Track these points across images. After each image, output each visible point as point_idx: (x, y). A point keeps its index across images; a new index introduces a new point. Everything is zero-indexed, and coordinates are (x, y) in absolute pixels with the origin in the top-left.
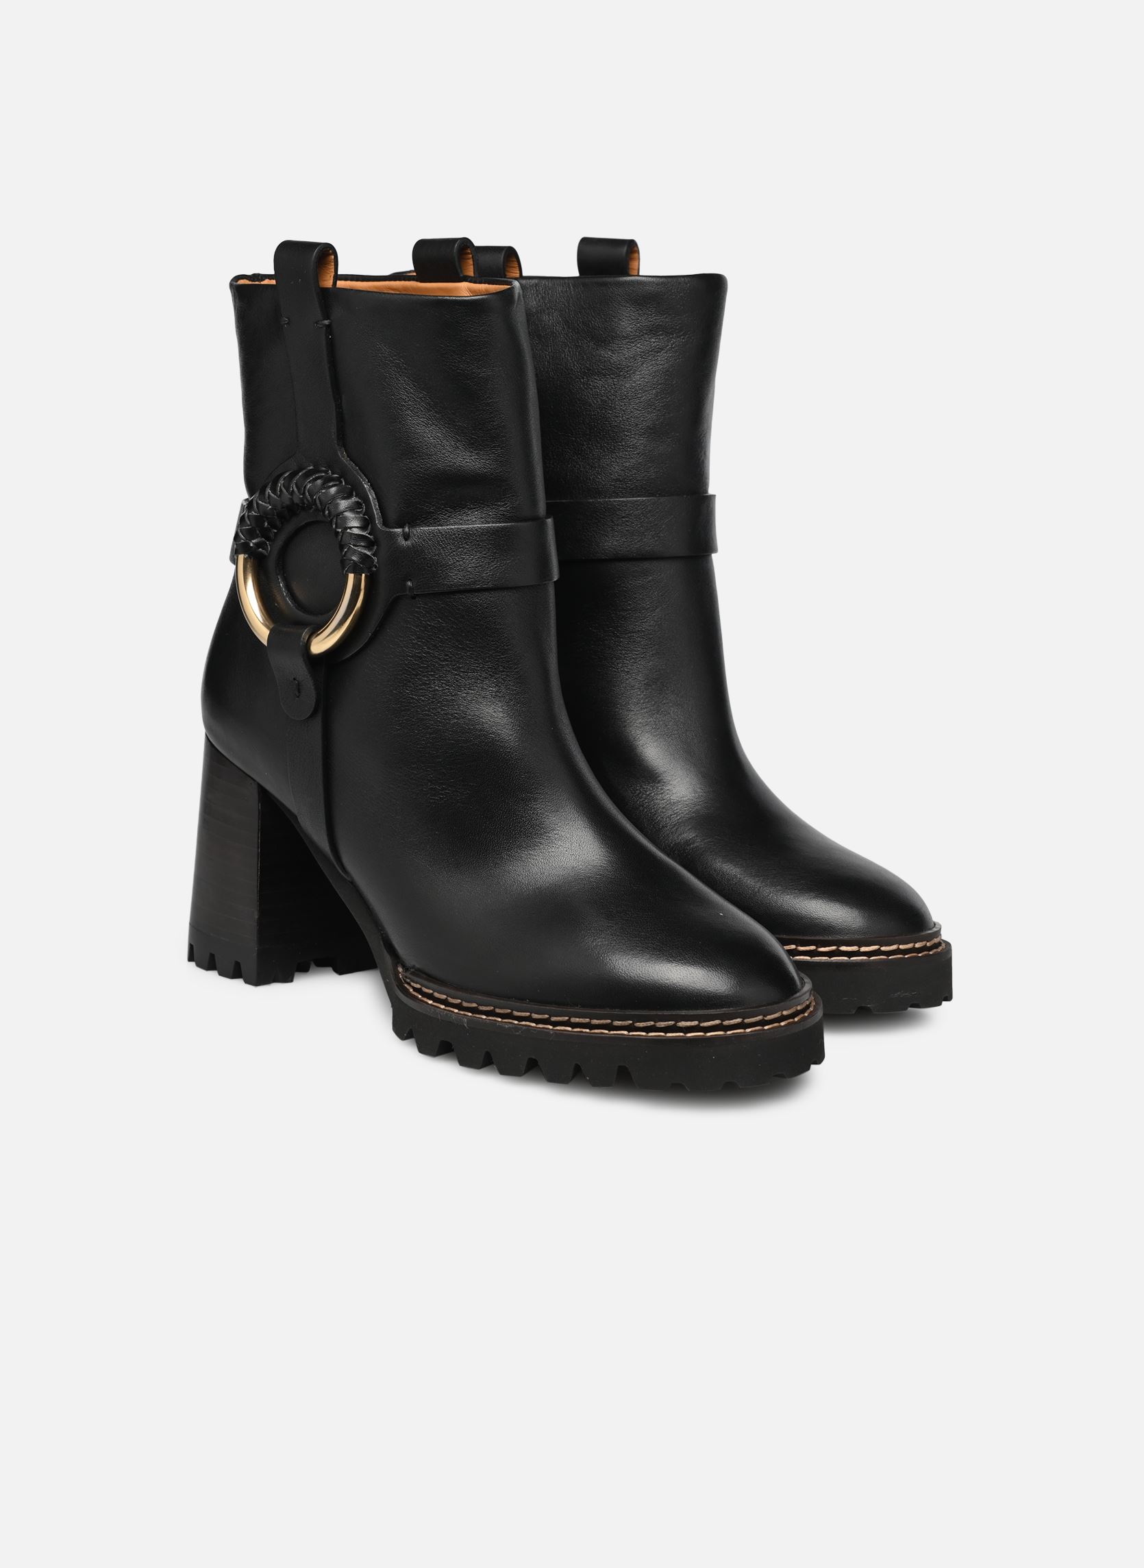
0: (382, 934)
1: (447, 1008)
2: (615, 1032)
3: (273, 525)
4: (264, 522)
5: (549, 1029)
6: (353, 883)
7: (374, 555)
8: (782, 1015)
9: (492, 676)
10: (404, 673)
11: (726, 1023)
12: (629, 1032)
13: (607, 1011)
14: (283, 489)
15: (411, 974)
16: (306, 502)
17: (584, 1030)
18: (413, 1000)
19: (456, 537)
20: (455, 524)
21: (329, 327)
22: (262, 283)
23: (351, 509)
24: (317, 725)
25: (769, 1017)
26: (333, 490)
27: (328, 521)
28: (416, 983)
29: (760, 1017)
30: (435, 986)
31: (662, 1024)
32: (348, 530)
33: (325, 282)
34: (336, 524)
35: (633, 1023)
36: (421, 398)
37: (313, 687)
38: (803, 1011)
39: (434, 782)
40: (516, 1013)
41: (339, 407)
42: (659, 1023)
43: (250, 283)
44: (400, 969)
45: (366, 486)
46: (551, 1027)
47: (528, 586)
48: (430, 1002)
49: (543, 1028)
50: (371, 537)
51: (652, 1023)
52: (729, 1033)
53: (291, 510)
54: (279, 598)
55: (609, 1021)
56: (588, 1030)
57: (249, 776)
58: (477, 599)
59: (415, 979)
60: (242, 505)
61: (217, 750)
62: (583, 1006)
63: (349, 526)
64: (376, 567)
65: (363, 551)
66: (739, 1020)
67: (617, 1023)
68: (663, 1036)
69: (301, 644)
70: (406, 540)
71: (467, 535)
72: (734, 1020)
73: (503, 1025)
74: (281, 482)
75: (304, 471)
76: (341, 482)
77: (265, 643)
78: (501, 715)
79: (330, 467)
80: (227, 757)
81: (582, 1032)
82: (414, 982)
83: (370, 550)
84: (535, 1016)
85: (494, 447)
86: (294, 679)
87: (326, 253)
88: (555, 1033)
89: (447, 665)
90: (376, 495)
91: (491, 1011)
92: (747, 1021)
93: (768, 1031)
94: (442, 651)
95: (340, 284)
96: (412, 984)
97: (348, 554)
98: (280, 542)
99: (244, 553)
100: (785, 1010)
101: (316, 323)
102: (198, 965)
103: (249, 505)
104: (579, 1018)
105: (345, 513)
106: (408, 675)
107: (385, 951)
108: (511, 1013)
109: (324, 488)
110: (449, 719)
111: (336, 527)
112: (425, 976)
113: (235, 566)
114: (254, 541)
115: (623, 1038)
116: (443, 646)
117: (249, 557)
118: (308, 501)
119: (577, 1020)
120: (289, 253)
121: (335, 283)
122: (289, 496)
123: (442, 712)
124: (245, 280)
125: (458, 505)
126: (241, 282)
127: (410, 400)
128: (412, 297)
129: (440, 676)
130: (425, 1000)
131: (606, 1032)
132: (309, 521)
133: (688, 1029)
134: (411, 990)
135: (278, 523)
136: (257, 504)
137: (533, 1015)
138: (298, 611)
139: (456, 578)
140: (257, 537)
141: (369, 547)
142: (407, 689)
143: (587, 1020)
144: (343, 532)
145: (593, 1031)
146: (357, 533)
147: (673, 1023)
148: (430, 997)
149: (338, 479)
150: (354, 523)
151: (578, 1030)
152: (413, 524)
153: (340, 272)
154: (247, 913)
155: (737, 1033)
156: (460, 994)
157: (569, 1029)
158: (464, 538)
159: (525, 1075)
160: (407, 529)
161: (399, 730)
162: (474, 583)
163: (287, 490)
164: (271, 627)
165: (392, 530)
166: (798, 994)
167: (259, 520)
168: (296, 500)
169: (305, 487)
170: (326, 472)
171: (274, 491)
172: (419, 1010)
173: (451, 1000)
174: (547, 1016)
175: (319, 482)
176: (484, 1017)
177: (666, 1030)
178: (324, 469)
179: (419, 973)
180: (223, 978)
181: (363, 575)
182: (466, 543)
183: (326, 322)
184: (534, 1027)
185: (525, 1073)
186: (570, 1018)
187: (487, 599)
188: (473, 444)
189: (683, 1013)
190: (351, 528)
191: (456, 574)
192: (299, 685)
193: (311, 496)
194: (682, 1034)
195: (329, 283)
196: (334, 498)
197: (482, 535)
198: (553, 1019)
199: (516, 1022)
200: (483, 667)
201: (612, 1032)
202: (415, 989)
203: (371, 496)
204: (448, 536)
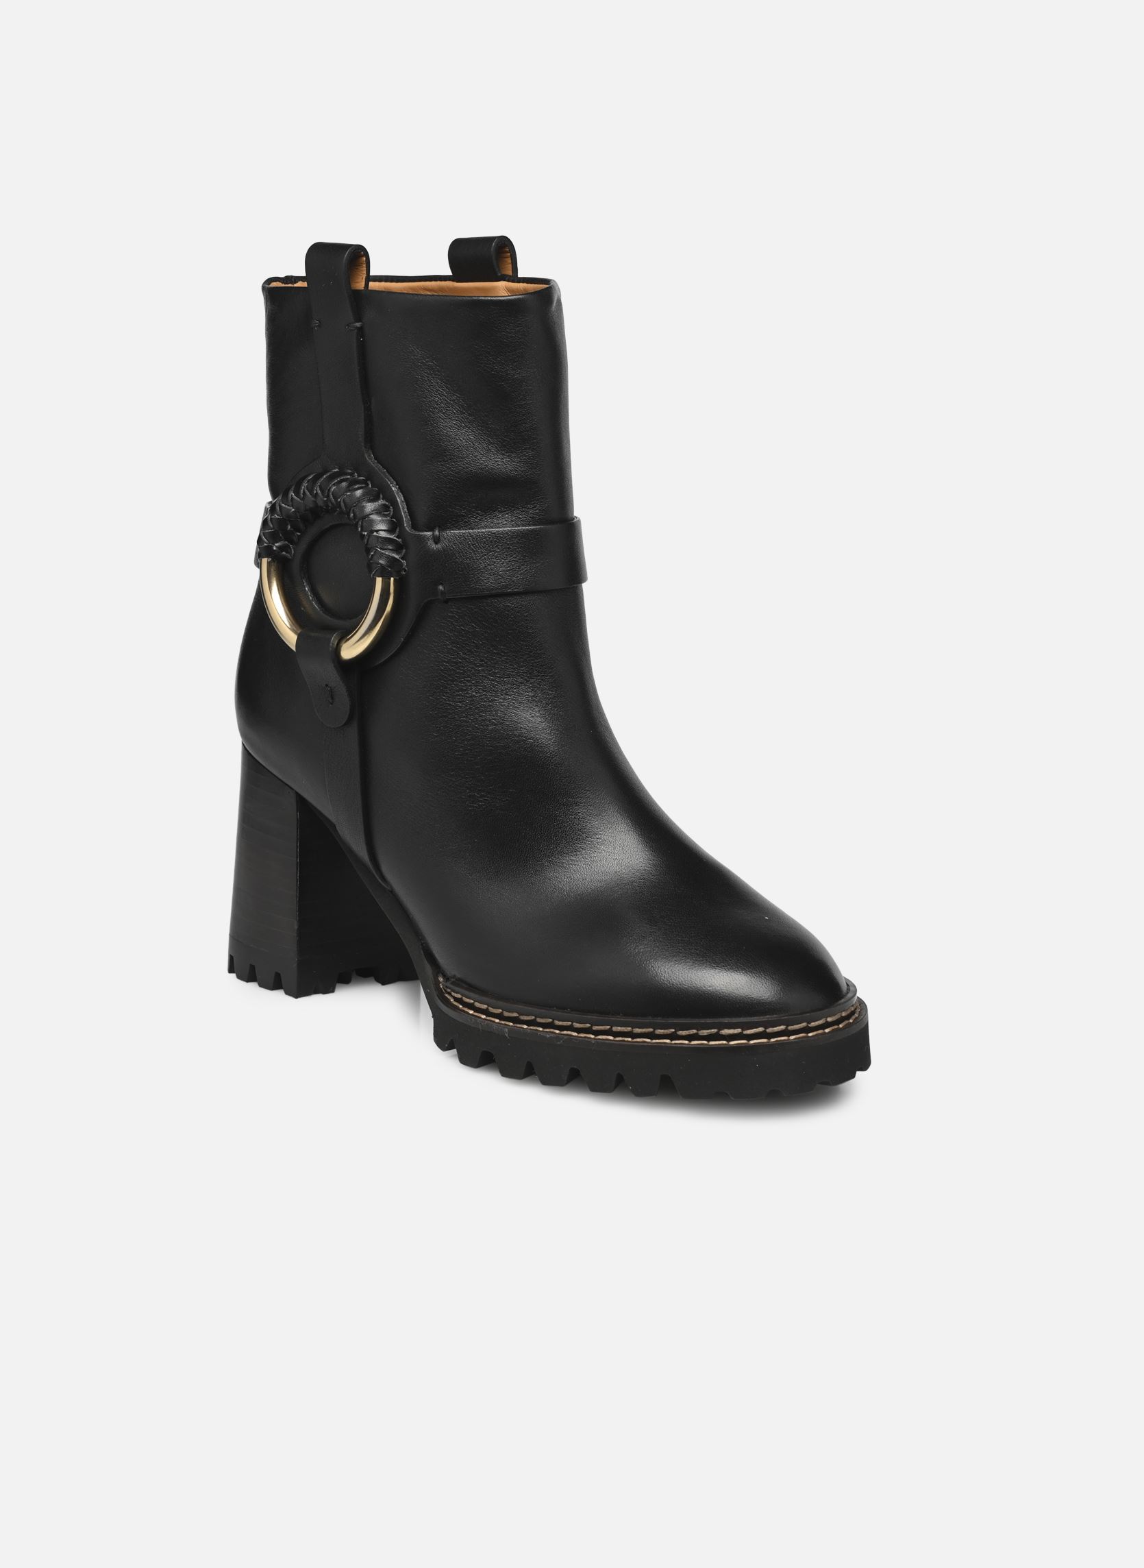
0: (422, 945)
1: (488, 1018)
2: (657, 1041)
3: (296, 528)
4: (288, 524)
5: (590, 1038)
6: (392, 892)
7: (402, 558)
8: (827, 1022)
9: (527, 681)
10: (440, 679)
11: (770, 1030)
12: (671, 1041)
13: (648, 1020)
14: (306, 491)
15: (452, 984)
16: (330, 505)
17: (626, 1039)
18: (454, 1010)
19: (487, 540)
20: (486, 527)
21: (360, 329)
22: (295, 285)
23: (378, 512)
24: (353, 732)
25: (813, 1024)
26: (359, 493)
27: (353, 524)
28: (457, 993)
29: (804, 1024)
30: (476, 996)
31: (705, 1032)
32: (375, 533)
33: (358, 285)
34: (362, 527)
35: (675, 1032)
36: (454, 400)
37: (346, 694)
38: (848, 1017)
39: (472, 789)
40: (557, 1023)
41: (368, 409)
42: (702, 1031)
43: (283, 285)
44: (441, 979)
45: (393, 489)
46: (593, 1036)
47: (556, 590)
48: (471, 1012)
49: (585, 1037)
50: (400, 540)
51: (695, 1031)
52: (772, 1040)
53: (315, 513)
54: (305, 603)
55: (651, 1030)
56: (630, 1039)
57: (287, 785)
58: (509, 603)
59: (456, 989)
60: (266, 507)
61: (254, 758)
62: (626, 1015)
63: (375, 529)
64: (405, 571)
65: (390, 554)
66: (782, 1027)
67: (659, 1032)
68: (706, 1044)
69: (331, 649)
70: (436, 543)
71: (497, 540)
72: (778, 1027)
73: (544, 1034)
74: (305, 484)
75: (328, 474)
76: (368, 485)
77: (294, 649)
78: (539, 719)
79: (356, 469)
80: (264, 765)
81: (624, 1041)
82: (454, 992)
83: (398, 554)
84: (577, 1025)
85: (525, 449)
86: (327, 685)
87: (357, 255)
88: (597, 1042)
89: (483, 670)
90: (404, 497)
91: (532, 1020)
92: (791, 1028)
93: (812, 1038)
94: (478, 656)
95: (373, 285)
96: (453, 994)
97: (375, 557)
98: (303, 546)
99: (267, 557)
100: (830, 1016)
101: (348, 325)
102: (239, 977)
103: (272, 509)
104: (621, 1027)
105: (371, 516)
106: (445, 681)
107: (426, 962)
108: (553, 1022)
109: (349, 491)
110: (487, 725)
111: (362, 530)
112: (464, 985)
113: (259, 570)
114: (277, 545)
115: (666, 1046)
116: (477, 652)
117: (273, 560)
118: (332, 503)
119: (619, 1029)
120: (320, 254)
121: (367, 285)
122: (313, 499)
123: (480, 719)
124: (278, 283)
125: (489, 508)
126: (274, 284)
127: (442, 403)
128: (445, 298)
129: (477, 682)
130: (466, 1009)
131: (649, 1040)
132: (334, 523)
133: (731, 1037)
134: (452, 1000)
135: (301, 526)
136: (280, 506)
137: (574, 1024)
138: (326, 616)
139: (488, 581)
140: (280, 541)
141: (397, 550)
142: (444, 696)
143: (629, 1029)
144: (369, 535)
145: (635, 1040)
146: (384, 536)
147: (716, 1030)
148: (471, 1006)
149: (365, 482)
150: (381, 527)
151: (620, 1039)
152: (443, 528)
153: (372, 274)
154: (287, 924)
155: (781, 1040)
156: (501, 1003)
157: (611, 1038)
158: (496, 541)
159: (567, 1085)
160: (437, 533)
161: (436, 736)
162: (506, 587)
163: (311, 492)
164: (299, 632)
165: (421, 533)
166: (843, 1001)
167: (281, 523)
168: (320, 503)
169: (329, 490)
170: (352, 474)
171: (297, 493)
172: (458, 1020)
173: (492, 1010)
174: (588, 1025)
175: (344, 484)
176: (525, 1027)
177: (708, 1038)
178: (350, 471)
179: (459, 983)
180: (263, 989)
181: (392, 579)
182: (497, 546)
183: (358, 325)
184: (575, 1036)
185: (566, 1084)
186: (612, 1027)
187: (518, 603)
188: (505, 446)
189: (726, 1020)
190: (377, 531)
191: (488, 578)
192: (331, 691)
193: (336, 498)
194: (725, 1042)
195: (360, 285)
196: (360, 500)
197: (512, 538)
198: (595, 1028)
199: (557, 1032)
200: (518, 672)
201: (654, 1041)
202: (456, 999)
203: (400, 499)
204: (478, 539)
